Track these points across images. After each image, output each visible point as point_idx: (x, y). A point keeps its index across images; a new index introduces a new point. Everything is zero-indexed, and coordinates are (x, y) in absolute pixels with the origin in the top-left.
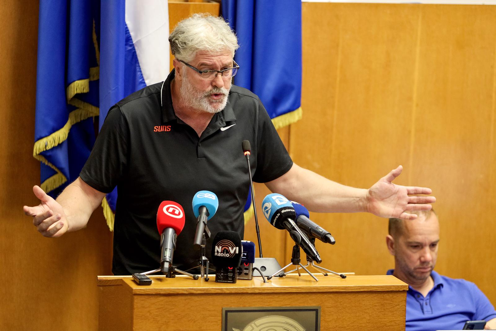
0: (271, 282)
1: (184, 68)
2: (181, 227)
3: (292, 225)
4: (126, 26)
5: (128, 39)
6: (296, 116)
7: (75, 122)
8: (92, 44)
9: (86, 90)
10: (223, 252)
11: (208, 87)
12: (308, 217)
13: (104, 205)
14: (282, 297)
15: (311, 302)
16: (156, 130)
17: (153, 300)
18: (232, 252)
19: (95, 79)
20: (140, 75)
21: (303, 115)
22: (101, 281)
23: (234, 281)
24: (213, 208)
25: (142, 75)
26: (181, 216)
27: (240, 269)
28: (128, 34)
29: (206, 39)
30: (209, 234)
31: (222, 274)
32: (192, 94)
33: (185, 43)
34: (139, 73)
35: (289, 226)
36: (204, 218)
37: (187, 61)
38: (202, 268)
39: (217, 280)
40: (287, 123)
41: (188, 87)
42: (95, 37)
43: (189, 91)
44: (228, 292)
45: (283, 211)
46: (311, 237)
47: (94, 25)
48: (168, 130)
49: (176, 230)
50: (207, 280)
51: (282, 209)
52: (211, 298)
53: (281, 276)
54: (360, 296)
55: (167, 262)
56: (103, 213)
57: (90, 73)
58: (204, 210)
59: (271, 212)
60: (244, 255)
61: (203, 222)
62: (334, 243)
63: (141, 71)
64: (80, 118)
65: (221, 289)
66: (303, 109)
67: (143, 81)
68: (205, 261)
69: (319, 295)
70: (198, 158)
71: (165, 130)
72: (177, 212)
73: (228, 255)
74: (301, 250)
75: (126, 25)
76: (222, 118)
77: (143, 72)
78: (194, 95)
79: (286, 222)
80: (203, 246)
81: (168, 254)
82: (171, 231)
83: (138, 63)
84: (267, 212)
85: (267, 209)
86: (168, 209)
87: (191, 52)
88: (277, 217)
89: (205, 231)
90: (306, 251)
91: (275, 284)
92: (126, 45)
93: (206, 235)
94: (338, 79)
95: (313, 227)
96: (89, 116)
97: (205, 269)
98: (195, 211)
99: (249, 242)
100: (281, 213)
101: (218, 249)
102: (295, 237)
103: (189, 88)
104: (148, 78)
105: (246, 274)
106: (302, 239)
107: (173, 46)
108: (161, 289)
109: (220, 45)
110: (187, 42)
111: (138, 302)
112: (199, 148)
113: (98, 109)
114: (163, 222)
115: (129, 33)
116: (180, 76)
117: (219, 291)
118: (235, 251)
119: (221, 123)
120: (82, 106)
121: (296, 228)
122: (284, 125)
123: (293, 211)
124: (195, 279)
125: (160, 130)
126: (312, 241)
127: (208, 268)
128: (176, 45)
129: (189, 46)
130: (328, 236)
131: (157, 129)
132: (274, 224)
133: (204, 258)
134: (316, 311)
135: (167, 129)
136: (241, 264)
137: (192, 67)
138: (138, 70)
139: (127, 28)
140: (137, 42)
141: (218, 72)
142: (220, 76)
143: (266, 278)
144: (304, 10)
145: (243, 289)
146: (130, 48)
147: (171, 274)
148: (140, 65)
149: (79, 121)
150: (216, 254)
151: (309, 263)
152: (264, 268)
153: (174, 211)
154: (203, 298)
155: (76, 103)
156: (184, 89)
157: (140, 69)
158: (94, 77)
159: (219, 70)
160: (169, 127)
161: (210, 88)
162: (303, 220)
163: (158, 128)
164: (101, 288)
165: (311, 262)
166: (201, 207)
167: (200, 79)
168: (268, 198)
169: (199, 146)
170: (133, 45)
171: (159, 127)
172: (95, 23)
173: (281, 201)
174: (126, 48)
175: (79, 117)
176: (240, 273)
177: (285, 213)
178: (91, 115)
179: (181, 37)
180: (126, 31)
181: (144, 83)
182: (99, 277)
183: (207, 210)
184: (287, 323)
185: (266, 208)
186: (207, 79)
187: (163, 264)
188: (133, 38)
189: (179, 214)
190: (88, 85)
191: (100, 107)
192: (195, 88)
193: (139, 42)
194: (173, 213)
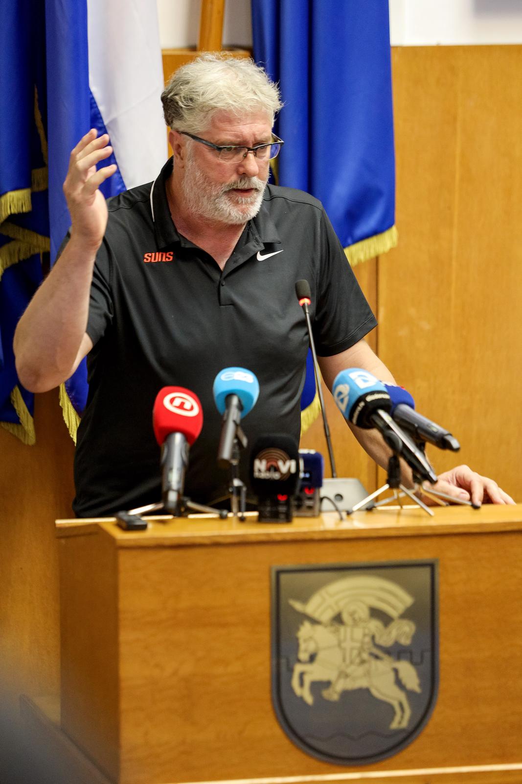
0: (352, 519)
1: (189, 143)
2: (197, 432)
3: (385, 422)
4: (91, 96)
5: (96, 118)
6: (387, 241)
7: (9, 264)
8: (34, 128)
9: (27, 208)
10: (269, 469)
11: (231, 175)
12: (412, 406)
13: (63, 403)
14: (371, 545)
15: (422, 552)
16: (147, 259)
17: (152, 556)
18: (284, 469)
19: (42, 188)
20: (117, 179)
21: (400, 238)
22: (62, 529)
23: (288, 519)
24: (249, 397)
25: (121, 178)
26: (196, 411)
27: (299, 500)
28: (93, 111)
29: (228, 91)
30: (245, 441)
31: (268, 509)
32: (203, 189)
33: (191, 99)
35: (380, 424)
36: (234, 414)
37: (196, 132)
38: (234, 500)
39: (261, 519)
40: (373, 254)
41: (195, 179)
42: (38, 116)
43: (196, 184)
44: (278, 538)
45: (369, 399)
46: (419, 442)
47: (36, 96)
48: (169, 258)
49: (187, 436)
50: (242, 520)
51: (367, 394)
52: (249, 551)
53: (370, 509)
54: (507, 539)
55: (173, 490)
56: (63, 418)
57: (32, 180)
58: (235, 401)
59: (349, 400)
61: (234, 422)
62: (457, 450)
64: (19, 257)
65: (268, 535)
66: (397, 229)
68: (239, 489)
69: (435, 540)
70: (220, 305)
71: (164, 260)
72: (187, 406)
73: (276, 476)
74: (403, 462)
75: (91, 93)
76: (257, 236)
78: (205, 191)
79: (374, 417)
80: (235, 462)
81: (175, 477)
82: (178, 438)
84: (342, 400)
86: (172, 401)
87: (202, 114)
88: (359, 409)
89: (236, 437)
90: (410, 464)
91: (359, 523)
93: (240, 443)
94: (458, 177)
95: (422, 423)
96: (32, 252)
97: (239, 503)
98: (220, 404)
99: (312, 452)
100: (366, 402)
102: (391, 441)
103: (197, 179)
105: (310, 508)
106: (404, 445)
107: (170, 106)
109: (252, 100)
110: (194, 96)
111: (125, 560)
112: (222, 288)
113: (47, 239)
114: (165, 422)
115: (97, 107)
116: (182, 159)
117: (264, 538)
118: (289, 469)
119: (256, 245)
120: (20, 237)
121: (393, 426)
122: (368, 257)
123: (387, 397)
124: (223, 518)
125: (155, 260)
126: (421, 447)
127: (243, 500)
128: (175, 104)
129: (198, 103)
130: (448, 438)
131: (149, 258)
132: (355, 420)
133: (237, 483)
134: (432, 566)
135: (166, 257)
136: (302, 490)
137: (204, 142)
139: (93, 98)
140: (111, 121)
141: (249, 149)
142: (251, 155)
143: (344, 514)
144: (395, 60)
145: (305, 533)
147: (181, 511)
149: (17, 261)
150: (256, 474)
151: (416, 485)
152: (339, 497)
153: (182, 404)
155: (11, 231)
156: (189, 181)
158: (38, 184)
159: (251, 146)
160: (170, 255)
161: (234, 178)
162: (405, 413)
163: (151, 257)
164: (63, 541)
165: (420, 483)
166: (229, 396)
167: (217, 162)
168: (343, 377)
169: (223, 285)
170: (103, 129)
171: (153, 254)
172: (38, 93)
173: (365, 381)
175: (16, 256)
176: (299, 507)
177: (373, 401)
178: (37, 251)
179: (184, 90)
180: (91, 105)
182: (60, 522)
183: (240, 401)
184: (383, 589)
185: (340, 393)
186: (229, 163)
187: (166, 494)
188: (104, 115)
189: (192, 408)
190: (30, 200)
191: (51, 237)
192: (207, 179)
193: (114, 121)
194: (181, 406)
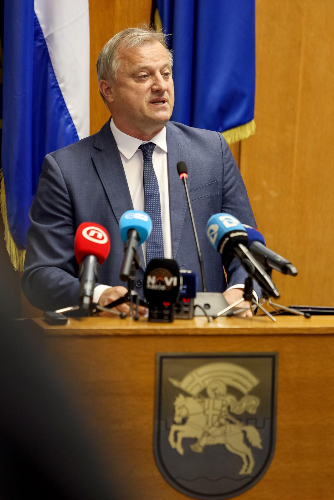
0: (217, 322)
2: (106, 255)
3: (243, 253)
5: (38, 32)
6: (248, 130)
10: (157, 283)
12: (263, 243)
13: (7, 238)
14: (230, 340)
15: (267, 347)
18: (168, 283)
21: (257, 130)
23: (170, 320)
24: (145, 231)
25: (55, 77)
26: (105, 240)
27: (179, 306)
28: (37, 27)
31: (156, 312)
34: (51, 75)
36: (133, 243)
39: (151, 319)
40: (237, 139)
44: (163, 333)
45: (232, 235)
46: (267, 268)
49: (99, 259)
50: (137, 319)
51: (231, 232)
52: (141, 341)
53: (230, 315)
55: (87, 296)
58: (134, 234)
59: (218, 236)
60: (183, 289)
61: (133, 249)
62: (295, 275)
63: (54, 73)
65: (155, 330)
66: (256, 122)
67: (57, 85)
68: (135, 297)
69: (276, 338)
72: (99, 236)
73: (163, 288)
74: (255, 283)
75: (35, 15)
77: (56, 74)
79: (236, 249)
80: (132, 277)
81: (88, 287)
82: (92, 259)
83: (51, 62)
84: (213, 236)
85: (213, 233)
86: (88, 232)
88: (225, 242)
89: (134, 259)
90: (260, 284)
91: (221, 324)
92: (35, 40)
93: (136, 264)
95: (270, 255)
98: (123, 235)
99: (189, 272)
100: (230, 237)
101: (151, 280)
102: (247, 267)
104: (62, 81)
105: (186, 312)
106: (256, 270)
108: (80, 330)
114: (82, 247)
115: (39, 25)
117: (152, 332)
118: (172, 283)
121: (249, 256)
122: (233, 141)
123: (245, 234)
124: (122, 317)
126: (269, 271)
130: (289, 266)
132: (221, 251)
134: (273, 357)
136: (181, 299)
138: (50, 71)
139: (36, 18)
140: (49, 36)
143: (211, 319)
145: (182, 330)
146: (39, 44)
148: (53, 64)
150: (149, 286)
151: (264, 300)
152: (208, 306)
153: (96, 235)
154: (132, 341)
157: (53, 70)
162: (256, 247)
165: (267, 298)
166: (130, 230)
168: (214, 219)
170: (43, 41)
173: (230, 223)
174: (35, 44)
176: (178, 311)
177: (235, 237)
180: (35, 23)
181: (58, 87)
183: (138, 234)
185: (212, 231)
187: (81, 299)
188: (44, 31)
189: (103, 238)
193: (51, 36)
194: (95, 236)
